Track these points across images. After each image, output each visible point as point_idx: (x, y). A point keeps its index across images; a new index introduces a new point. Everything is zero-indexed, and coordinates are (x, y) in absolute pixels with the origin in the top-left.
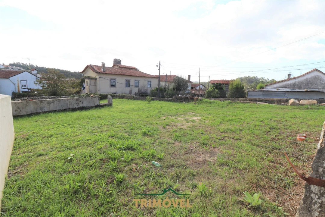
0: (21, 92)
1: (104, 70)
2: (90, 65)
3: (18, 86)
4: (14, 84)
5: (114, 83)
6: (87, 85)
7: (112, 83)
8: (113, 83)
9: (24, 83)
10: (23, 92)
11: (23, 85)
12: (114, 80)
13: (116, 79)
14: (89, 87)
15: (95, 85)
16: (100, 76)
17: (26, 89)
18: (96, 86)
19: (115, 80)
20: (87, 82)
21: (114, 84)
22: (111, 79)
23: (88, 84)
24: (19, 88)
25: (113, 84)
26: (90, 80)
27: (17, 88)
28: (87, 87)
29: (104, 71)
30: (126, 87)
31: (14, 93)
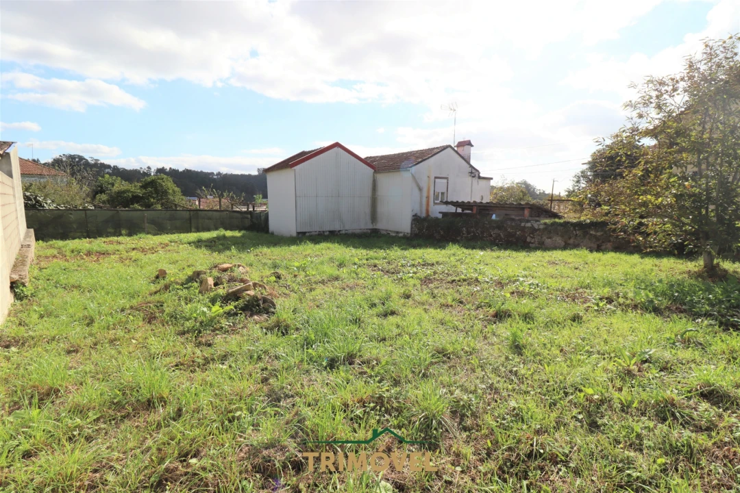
3: (428, 197)
4: (420, 189)
9: (441, 186)
11: (437, 194)
17: (447, 203)
24: (428, 204)
27: (424, 200)
31: (416, 219)
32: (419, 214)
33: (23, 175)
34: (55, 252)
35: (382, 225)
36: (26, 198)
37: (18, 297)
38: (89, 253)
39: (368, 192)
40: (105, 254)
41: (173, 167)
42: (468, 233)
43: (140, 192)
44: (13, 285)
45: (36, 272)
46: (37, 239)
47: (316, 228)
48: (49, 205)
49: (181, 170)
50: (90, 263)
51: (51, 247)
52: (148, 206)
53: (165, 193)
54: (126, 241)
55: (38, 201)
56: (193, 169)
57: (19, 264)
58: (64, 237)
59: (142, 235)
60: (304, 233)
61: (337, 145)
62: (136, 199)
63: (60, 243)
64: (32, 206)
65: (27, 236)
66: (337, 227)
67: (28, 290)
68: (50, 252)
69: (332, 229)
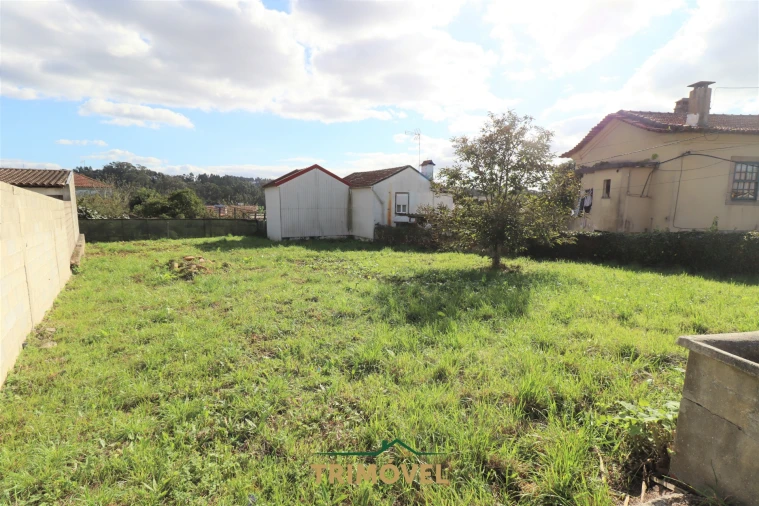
0: (394, 225)
1: (701, 117)
2: (621, 112)
3: (389, 209)
4: (382, 203)
5: (751, 181)
6: (605, 196)
7: (740, 181)
8: (744, 181)
9: (402, 200)
10: (398, 223)
11: (399, 206)
12: (753, 164)
14: (620, 202)
15: (648, 195)
16: (685, 148)
17: (405, 215)
18: (650, 197)
20: (607, 181)
21: (752, 186)
22: (739, 163)
23: (614, 192)
24: (389, 215)
25: (747, 186)
26: (626, 171)
27: (386, 212)
28: (604, 205)
29: (700, 124)
31: (378, 228)
32: (381, 223)
33: (77, 188)
34: (98, 250)
35: (356, 232)
36: (79, 211)
37: (74, 273)
38: (121, 251)
39: (344, 204)
40: (133, 252)
42: (409, 239)
43: (168, 204)
44: (72, 266)
45: (85, 261)
46: (87, 241)
47: (298, 235)
48: (96, 216)
49: (221, 175)
50: (119, 257)
51: (96, 247)
52: (174, 215)
53: (189, 204)
54: (150, 243)
55: (87, 213)
57: (75, 255)
58: (107, 239)
59: (164, 239)
60: (288, 238)
61: (316, 166)
62: (164, 209)
63: (102, 244)
64: (83, 217)
65: (79, 239)
66: (316, 233)
67: (80, 269)
68: (94, 251)
69: (312, 235)
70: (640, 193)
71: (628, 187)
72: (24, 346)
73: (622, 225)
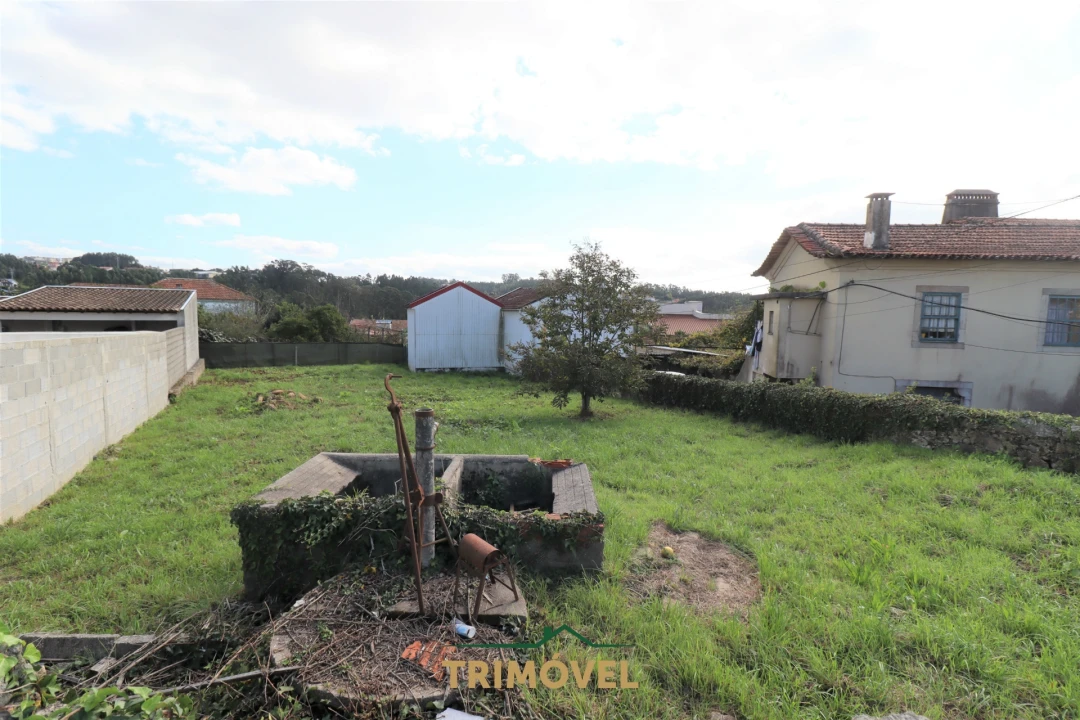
1: (878, 237)
2: (801, 226)
5: (947, 318)
6: (770, 333)
7: (930, 317)
8: (939, 318)
12: (950, 295)
13: (966, 289)
14: (779, 340)
15: (816, 332)
16: (849, 276)
18: (819, 335)
19: (958, 295)
20: (772, 312)
21: (951, 324)
22: (927, 295)
23: (775, 330)
25: (942, 324)
26: (785, 303)
28: (769, 342)
29: (878, 244)
30: (1046, 344)
34: (213, 378)
35: (508, 364)
36: (201, 334)
37: (172, 402)
39: (494, 329)
41: (397, 275)
43: (305, 323)
44: (170, 396)
45: (187, 390)
46: (206, 367)
47: (435, 365)
48: (219, 339)
49: (405, 278)
50: (225, 387)
51: (213, 374)
54: (272, 370)
55: (210, 336)
56: (416, 276)
57: (179, 384)
59: (290, 366)
60: (423, 370)
63: (220, 371)
64: (205, 340)
65: (197, 364)
66: (458, 364)
68: (209, 378)
69: (453, 366)
70: (806, 330)
71: (789, 322)
72: (95, 459)
73: (782, 369)
